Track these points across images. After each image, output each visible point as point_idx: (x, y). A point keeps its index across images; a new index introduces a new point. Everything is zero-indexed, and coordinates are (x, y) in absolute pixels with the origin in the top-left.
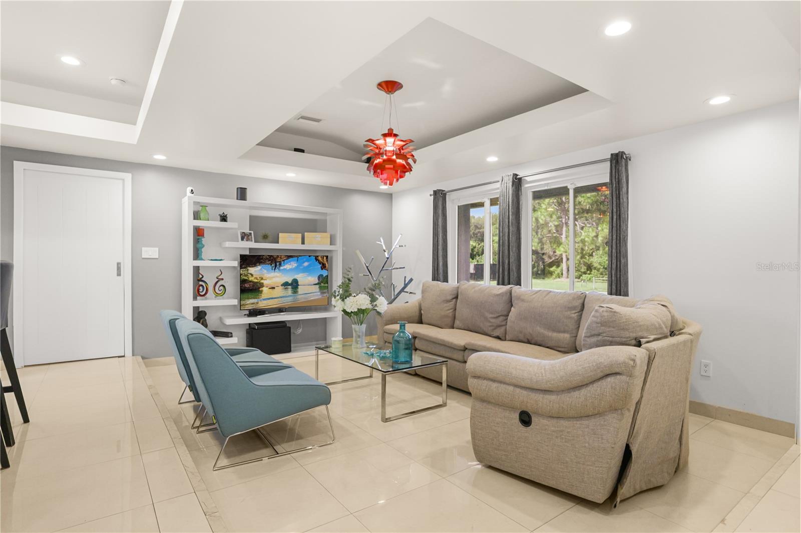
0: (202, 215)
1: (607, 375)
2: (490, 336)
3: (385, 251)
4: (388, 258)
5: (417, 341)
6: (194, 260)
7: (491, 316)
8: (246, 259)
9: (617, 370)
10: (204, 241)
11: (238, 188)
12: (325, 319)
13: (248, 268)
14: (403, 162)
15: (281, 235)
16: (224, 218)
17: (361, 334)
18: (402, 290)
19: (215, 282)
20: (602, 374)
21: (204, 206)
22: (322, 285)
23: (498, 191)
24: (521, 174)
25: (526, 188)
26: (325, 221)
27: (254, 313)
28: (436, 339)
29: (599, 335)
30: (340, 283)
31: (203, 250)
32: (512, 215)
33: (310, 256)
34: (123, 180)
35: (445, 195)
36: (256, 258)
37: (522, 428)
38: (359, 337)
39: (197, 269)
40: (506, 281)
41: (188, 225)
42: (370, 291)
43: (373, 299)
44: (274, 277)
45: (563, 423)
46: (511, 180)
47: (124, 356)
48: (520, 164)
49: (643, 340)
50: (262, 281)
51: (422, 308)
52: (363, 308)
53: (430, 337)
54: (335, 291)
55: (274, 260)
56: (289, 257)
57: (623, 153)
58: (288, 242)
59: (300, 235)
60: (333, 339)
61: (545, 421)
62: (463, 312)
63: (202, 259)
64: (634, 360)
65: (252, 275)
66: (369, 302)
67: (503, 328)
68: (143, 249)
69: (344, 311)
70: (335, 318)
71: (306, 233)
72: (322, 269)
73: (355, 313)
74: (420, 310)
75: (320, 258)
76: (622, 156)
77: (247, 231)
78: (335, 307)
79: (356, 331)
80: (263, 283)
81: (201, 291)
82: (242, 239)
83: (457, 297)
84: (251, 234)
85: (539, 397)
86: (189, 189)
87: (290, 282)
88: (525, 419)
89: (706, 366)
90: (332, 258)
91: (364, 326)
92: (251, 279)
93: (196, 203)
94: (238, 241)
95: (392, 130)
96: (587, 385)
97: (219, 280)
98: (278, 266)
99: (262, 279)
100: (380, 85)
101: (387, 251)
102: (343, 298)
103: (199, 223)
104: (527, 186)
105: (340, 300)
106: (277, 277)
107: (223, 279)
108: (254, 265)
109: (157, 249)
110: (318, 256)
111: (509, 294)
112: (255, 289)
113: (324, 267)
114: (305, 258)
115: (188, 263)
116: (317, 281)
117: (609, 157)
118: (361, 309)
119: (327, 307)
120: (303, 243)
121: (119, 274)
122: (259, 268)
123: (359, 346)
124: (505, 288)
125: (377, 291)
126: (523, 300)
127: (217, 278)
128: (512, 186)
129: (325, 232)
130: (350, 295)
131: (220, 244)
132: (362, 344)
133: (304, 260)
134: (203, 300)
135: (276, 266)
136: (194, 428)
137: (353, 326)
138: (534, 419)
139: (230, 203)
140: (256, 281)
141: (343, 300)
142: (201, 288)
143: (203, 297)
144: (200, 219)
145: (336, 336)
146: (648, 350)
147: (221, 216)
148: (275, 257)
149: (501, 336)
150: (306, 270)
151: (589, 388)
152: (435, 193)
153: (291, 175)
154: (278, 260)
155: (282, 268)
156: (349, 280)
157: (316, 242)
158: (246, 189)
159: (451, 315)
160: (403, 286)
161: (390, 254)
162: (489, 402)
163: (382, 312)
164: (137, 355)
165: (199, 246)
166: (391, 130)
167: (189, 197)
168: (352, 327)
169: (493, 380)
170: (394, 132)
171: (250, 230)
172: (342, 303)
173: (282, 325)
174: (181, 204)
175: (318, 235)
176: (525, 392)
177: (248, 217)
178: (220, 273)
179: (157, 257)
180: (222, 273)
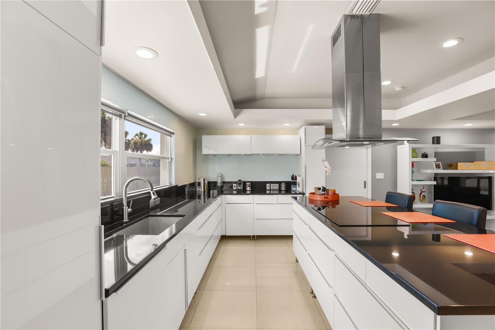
0: (415, 155)
11: (433, 137)
15: (459, 164)
16: (425, 156)
19: (420, 193)
21: (416, 150)
26: (484, 153)
41: (409, 161)
58: (464, 168)
63: (413, 180)
68: (377, 174)
82: (436, 168)
84: (439, 164)
103: (415, 160)
107: (425, 192)
109: (383, 174)
115: (408, 183)
121: (365, 187)
127: (421, 191)
129: (485, 160)
139: (428, 147)
147: (423, 154)
158: (440, 137)
167: (406, 144)
174: (397, 149)
177: (434, 153)
178: (423, 188)
179: (383, 178)
180: (424, 188)
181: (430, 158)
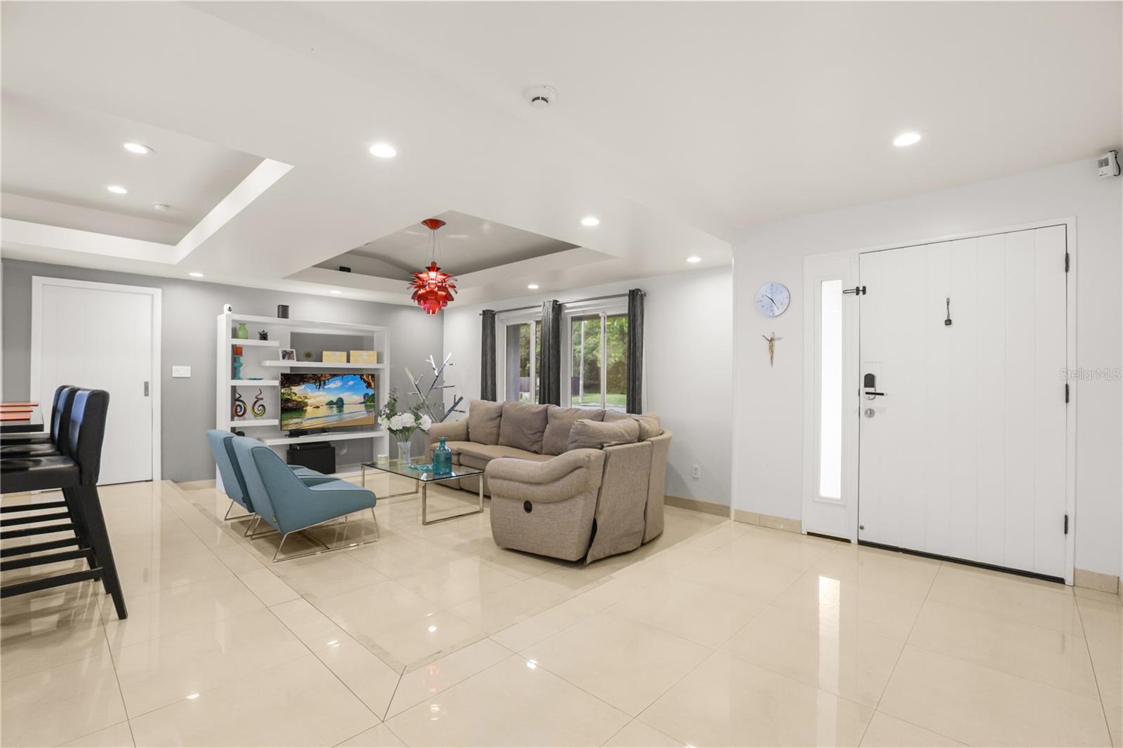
0: (240, 333)
1: (576, 469)
2: (529, 451)
3: (434, 369)
4: (437, 377)
5: (461, 457)
6: (232, 379)
7: (530, 432)
8: (289, 378)
9: (579, 465)
10: (242, 359)
11: (279, 306)
12: (372, 438)
13: (292, 387)
14: (444, 293)
15: (325, 353)
16: (264, 337)
17: (406, 451)
18: (452, 409)
19: (254, 402)
20: (571, 469)
21: (243, 324)
22: (368, 403)
23: (541, 314)
24: (561, 301)
25: (567, 313)
26: (372, 338)
27: (295, 433)
28: (478, 454)
29: (576, 441)
30: (386, 403)
31: (241, 369)
32: (552, 338)
33: (355, 375)
34: (153, 295)
35: (494, 315)
36: (300, 377)
37: (526, 514)
38: (404, 453)
39: (234, 389)
40: (547, 400)
41: (224, 344)
42: (415, 411)
43: (417, 418)
44: (318, 396)
45: (552, 507)
46: (551, 306)
47: (152, 480)
48: (559, 291)
49: (605, 445)
50: (306, 400)
51: (470, 427)
52: (408, 426)
53: (472, 453)
54: (381, 411)
55: (318, 379)
56: (334, 376)
57: (638, 290)
58: (333, 360)
59: (346, 353)
60: (379, 456)
61: (540, 507)
62: (506, 429)
63: (239, 379)
64: (589, 457)
65: (296, 394)
66: (413, 420)
67: (540, 443)
68: (174, 367)
69: (390, 429)
70: (383, 437)
71: (351, 352)
72: (367, 388)
73: (400, 431)
74: (468, 428)
75: (365, 377)
76: (637, 293)
77: (288, 349)
78: (381, 425)
79: (401, 448)
80: (307, 403)
81: (238, 411)
82: (284, 358)
83: (501, 416)
84: (292, 352)
85: (534, 488)
86: (226, 306)
87: (335, 401)
88: (528, 507)
89: (696, 470)
90: (379, 376)
91: (409, 443)
92: (294, 398)
93: (233, 321)
94: (279, 360)
95: (436, 263)
96: (563, 477)
97: (258, 399)
98: (322, 385)
99: (306, 398)
100: (425, 222)
101: (437, 369)
102: (389, 417)
103: (238, 342)
104: (567, 311)
105: (386, 419)
106: (321, 396)
107: (262, 399)
108: (297, 383)
109: (189, 368)
110: (363, 375)
111: (545, 412)
112: (299, 409)
113: (369, 386)
114: (350, 377)
115: (224, 383)
116: (362, 400)
117: (628, 292)
118: (406, 427)
119: (373, 427)
120: (348, 361)
121: (146, 394)
122: (302, 387)
123: (404, 462)
124: (543, 406)
125: (422, 410)
126: (556, 418)
127: (256, 398)
128: (553, 311)
129: (371, 349)
130: (396, 414)
131: (259, 363)
132: (407, 460)
133: (350, 378)
134: (239, 420)
135: (320, 385)
136: (247, 536)
137: (398, 443)
138: (534, 506)
139: (271, 322)
140: (300, 400)
141: (389, 419)
142: (239, 408)
143: (241, 418)
144: (238, 338)
145: (383, 453)
146: (606, 451)
147: (261, 334)
148: (319, 375)
149: (537, 451)
150: (351, 389)
151: (565, 479)
152: (485, 313)
153: (336, 292)
154: (323, 379)
155: (326, 387)
156: (395, 400)
157: (362, 360)
158: (287, 306)
159: (495, 432)
160: (453, 404)
161: (441, 372)
162: (503, 497)
163: (426, 429)
164: (166, 479)
165: (237, 365)
166: (434, 263)
167: (227, 315)
168: (397, 446)
169: (505, 479)
170: (437, 266)
171: (291, 348)
172: (388, 421)
173: (327, 443)
174: (216, 321)
175: (364, 353)
176: (525, 486)
177: (290, 334)
178: (259, 392)
179: (189, 376)
180: (261, 393)
181: (270, 340)
